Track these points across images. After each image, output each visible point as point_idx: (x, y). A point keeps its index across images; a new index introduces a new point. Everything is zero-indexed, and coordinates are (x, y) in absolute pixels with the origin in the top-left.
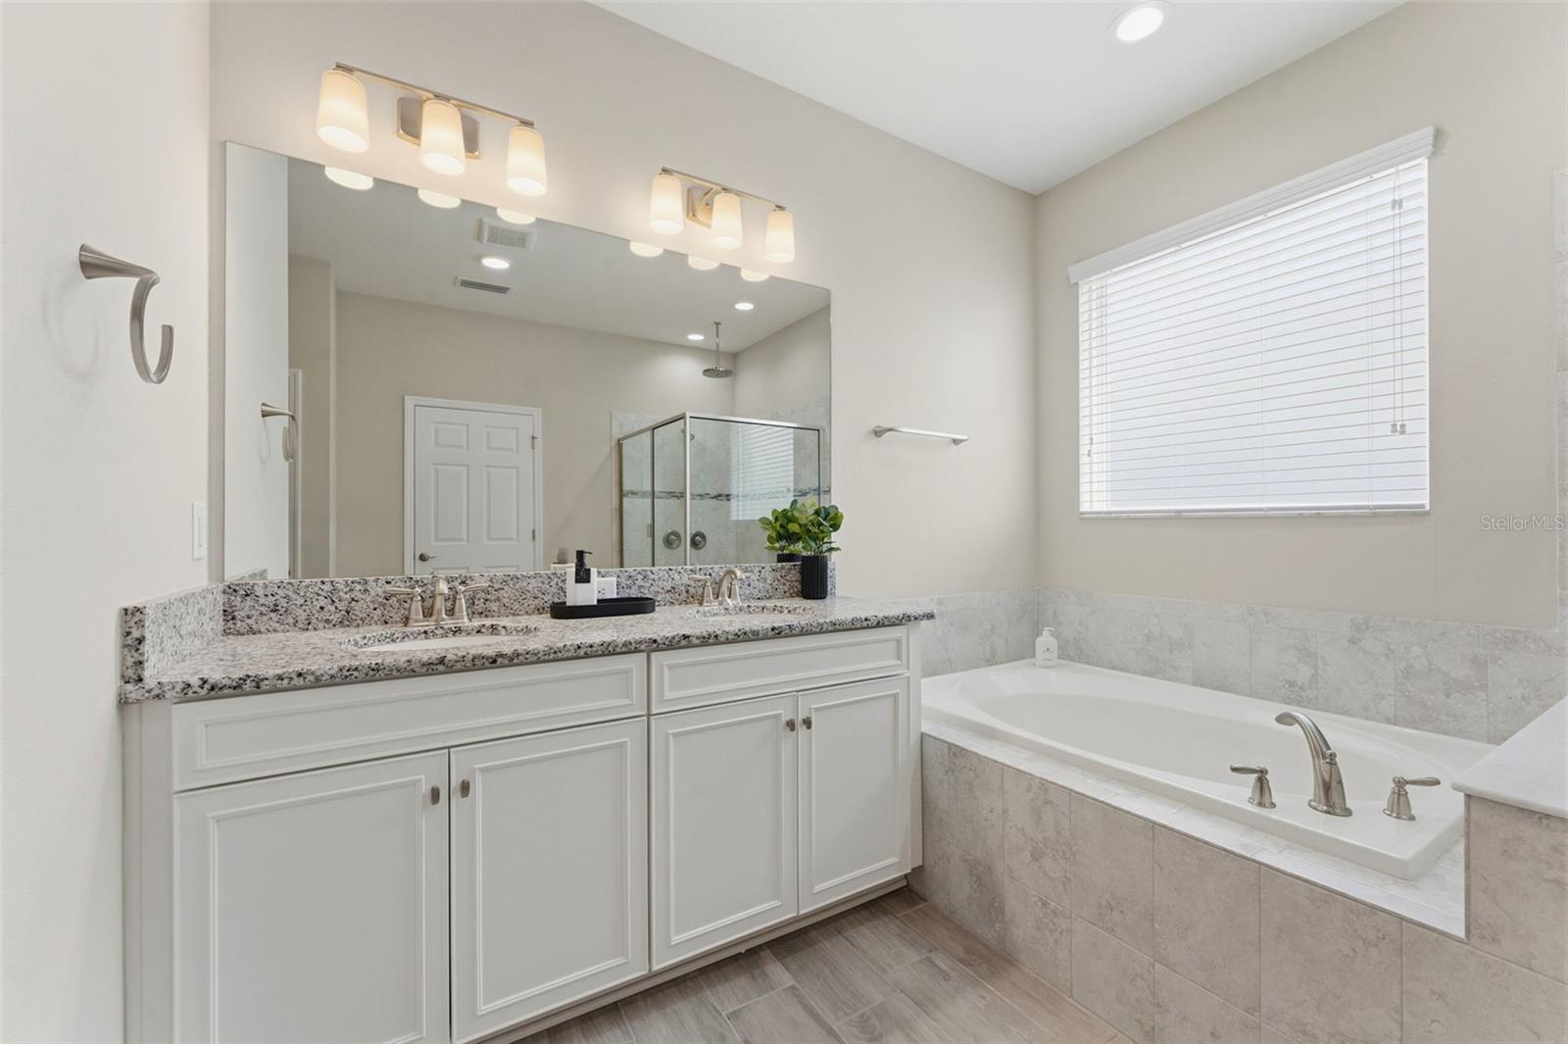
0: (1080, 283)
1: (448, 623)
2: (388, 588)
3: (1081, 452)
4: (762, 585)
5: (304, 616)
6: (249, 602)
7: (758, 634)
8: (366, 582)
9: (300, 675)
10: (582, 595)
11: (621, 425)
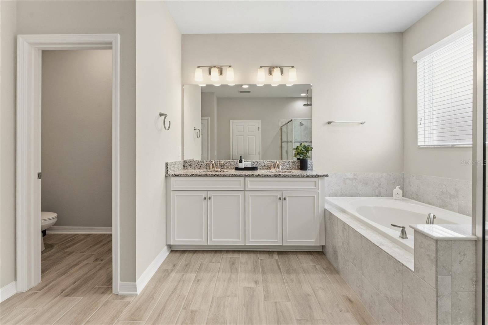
0: (418, 61)
1: (216, 170)
2: (207, 162)
3: (418, 124)
4: (289, 166)
5: (194, 167)
6: (186, 164)
7: (271, 176)
8: (203, 161)
9: (186, 175)
10: (241, 165)
11: (282, 123)
